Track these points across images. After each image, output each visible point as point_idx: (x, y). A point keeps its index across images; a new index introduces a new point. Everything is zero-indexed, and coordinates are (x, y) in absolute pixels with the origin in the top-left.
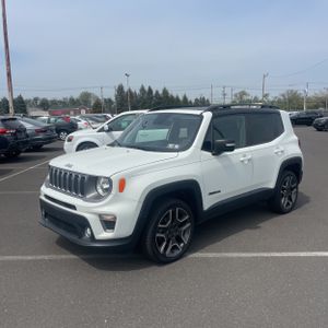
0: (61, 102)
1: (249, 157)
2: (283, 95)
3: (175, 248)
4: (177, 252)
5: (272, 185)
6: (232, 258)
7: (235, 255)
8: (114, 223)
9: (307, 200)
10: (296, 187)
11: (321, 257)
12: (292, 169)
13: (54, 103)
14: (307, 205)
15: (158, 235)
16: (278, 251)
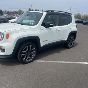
0: (13, 12)
1: (59, 30)
2: (76, 14)
3: (29, 59)
4: (30, 60)
5: (66, 39)
6: (49, 63)
7: (50, 62)
8: (5, 49)
9: (77, 44)
10: (74, 40)
11: (78, 64)
12: (73, 35)
13: (11, 12)
14: (77, 46)
15: (22, 54)
16: (64, 61)
